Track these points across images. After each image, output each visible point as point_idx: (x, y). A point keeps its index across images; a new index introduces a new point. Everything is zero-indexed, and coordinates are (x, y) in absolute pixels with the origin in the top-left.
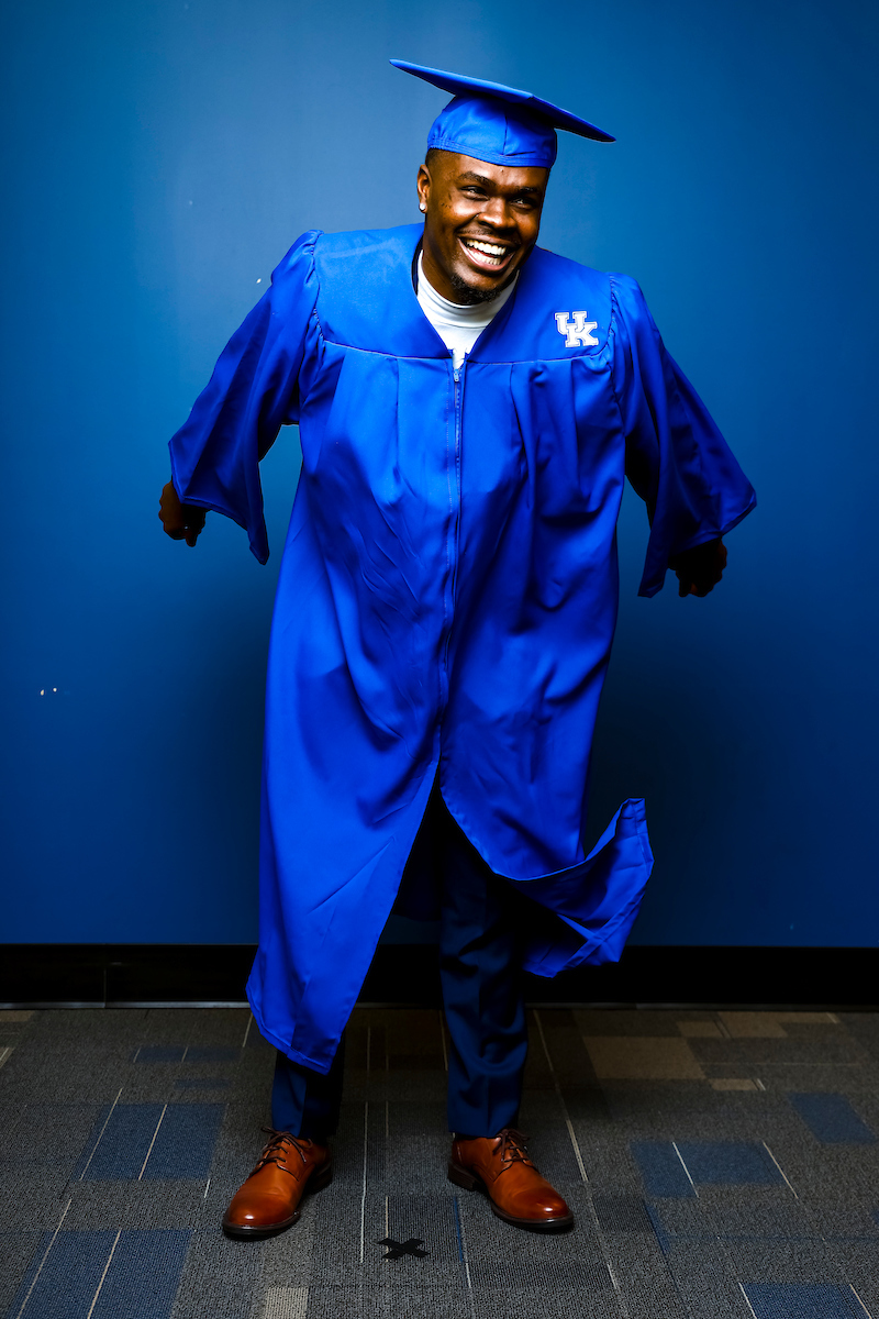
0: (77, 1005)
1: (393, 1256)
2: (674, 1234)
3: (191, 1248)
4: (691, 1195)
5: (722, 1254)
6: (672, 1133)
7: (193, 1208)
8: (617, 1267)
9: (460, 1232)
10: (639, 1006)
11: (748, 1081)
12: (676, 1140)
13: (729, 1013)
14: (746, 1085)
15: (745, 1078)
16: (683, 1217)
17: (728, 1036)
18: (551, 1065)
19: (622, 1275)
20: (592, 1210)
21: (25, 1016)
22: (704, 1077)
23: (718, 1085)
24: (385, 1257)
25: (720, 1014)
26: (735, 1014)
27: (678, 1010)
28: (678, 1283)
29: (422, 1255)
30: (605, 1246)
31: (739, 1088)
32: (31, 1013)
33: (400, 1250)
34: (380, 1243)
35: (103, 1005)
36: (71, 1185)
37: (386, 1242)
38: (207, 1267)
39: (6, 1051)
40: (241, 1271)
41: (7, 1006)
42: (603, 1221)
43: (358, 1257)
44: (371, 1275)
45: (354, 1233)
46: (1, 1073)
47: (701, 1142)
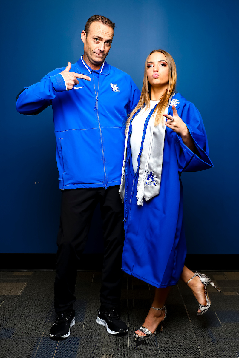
0: (45, 270)
1: (137, 345)
2: (217, 338)
3: (80, 342)
4: (220, 326)
5: (230, 344)
6: (214, 308)
7: (80, 330)
8: (201, 348)
9: (156, 338)
11: (234, 292)
12: (215, 310)
13: (227, 272)
14: (233, 294)
15: (233, 292)
16: (219, 333)
17: (227, 279)
18: (178, 288)
19: (203, 350)
20: (193, 331)
21: (31, 273)
23: (225, 294)
24: (135, 345)
25: (224, 273)
26: (229, 273)
27: (213, 272)
28: (219, 352)
29: (146, 345)
30: (197, 342)
31: (231, 295)
32: (32, 272)
33: (139, 343)
34: (134, 341)
35: (52, 270)
36: (45, 323)
37: (135, 341)
38: (85, 348)
39: (26, 284)
40: (95, 349)
41: (25, 270)
42: (196, 334)
43: (127, 345)
44: (132, 351)
45: (126, 338)
46: (25, 290)
47: (222, 311)
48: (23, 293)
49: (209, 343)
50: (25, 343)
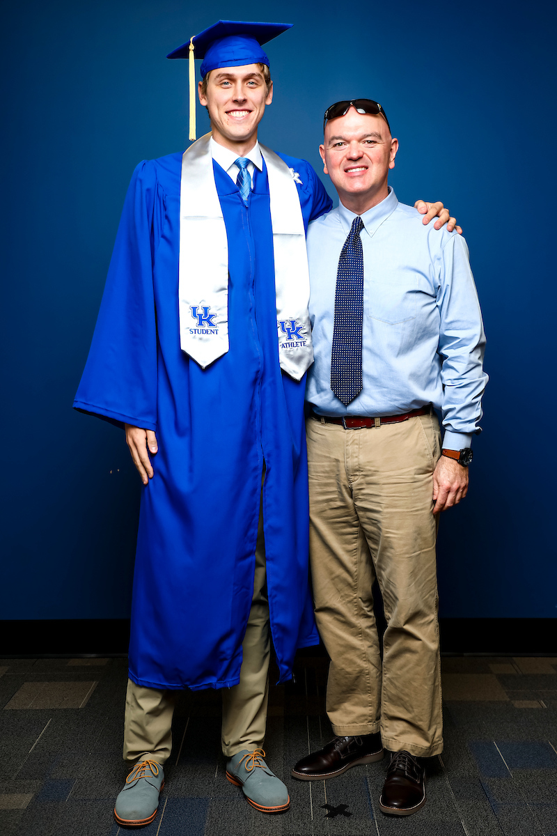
1: (330, 815)
2: (501, 802)
3: (209, 809)
4: (508, 775)
5: (531, 815)
6: (493, 735)
7: (209, 784)
8: (467, 823)
9: (370, 800)
10: (465, 654)
11: (535, 702)
12: (496, 740)
13: (519, 658)
14: (535, 705)
15: (534, 700)
16: (505, 791)
17: (520, 673)
19: (472, 829)
20: (449, 787)
21: (104, 662)
22: (508, 699)
23: (517, 704)
24: (326, 816)
25: (514, 658)
26: (523, 659)
27: (488, 656)
28: (506, 834)
30: (459, 810)
31: (530, 706)
32: (107, 660)
33: (336, 811)
34: (323, 807)
37: (326, 806)
38: (220, 822)
39: (94, 684)
40: (240, 825)
41: (93, 655)
42: (456, 793)
43: (309, 815)
44: (319, 828)
45: (306, 800)
46: (92, 697)
47: (511, 741)
48: (88, 705)
49: (484, 813)
50: (96, 810)
